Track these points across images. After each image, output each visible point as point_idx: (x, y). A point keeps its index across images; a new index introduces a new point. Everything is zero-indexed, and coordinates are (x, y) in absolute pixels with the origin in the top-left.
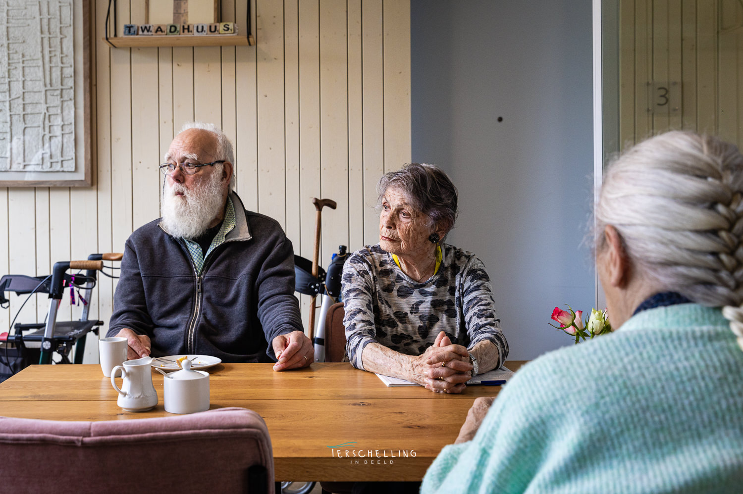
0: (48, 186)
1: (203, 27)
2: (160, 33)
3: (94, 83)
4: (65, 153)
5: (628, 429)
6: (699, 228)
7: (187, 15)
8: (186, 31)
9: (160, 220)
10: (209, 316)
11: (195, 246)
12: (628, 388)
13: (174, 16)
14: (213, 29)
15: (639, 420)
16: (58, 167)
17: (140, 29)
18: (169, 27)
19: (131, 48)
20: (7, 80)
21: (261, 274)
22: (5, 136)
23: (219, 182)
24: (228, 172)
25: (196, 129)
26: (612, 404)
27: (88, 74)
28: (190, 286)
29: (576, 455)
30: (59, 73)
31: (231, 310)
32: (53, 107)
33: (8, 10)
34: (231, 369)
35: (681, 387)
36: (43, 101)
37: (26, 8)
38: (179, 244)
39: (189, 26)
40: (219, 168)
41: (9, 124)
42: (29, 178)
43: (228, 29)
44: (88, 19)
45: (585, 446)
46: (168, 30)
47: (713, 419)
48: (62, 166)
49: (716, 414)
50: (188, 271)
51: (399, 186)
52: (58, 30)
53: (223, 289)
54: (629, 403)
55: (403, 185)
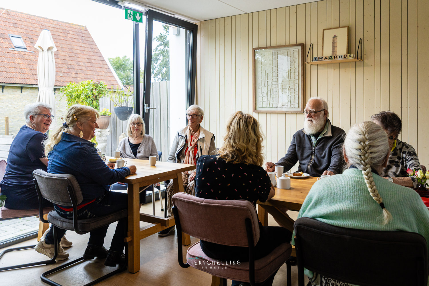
0: (290, 113)
1: (342, 56)
2: (326, 59)
3: (305, 77)
4: (295, 101)
5: (326, 198)
6: (357, 148)
7: (337, 52)
8: (335, 58)
9: (303, 129)
10: (316, 161)
11: (314, 138)
12: (329, 188)
13: (332, 53)
14: (345, 57)
15: (329, 196)
16: (292, 106)
17: (319, 58)
18: (329, 57)
19: (317, 65)
20: (277, 77)
21: (332, 148)
22: (276, 96)
23: (323, 117)
24: (326, 113)
25: (314, 99)
26: (325, 191)
27: (302, 75)
28: (311, 151)
29: (315, 203)
30: (293, 74)
31: (323, 159)
32: (292, 86)
33: (277, 55)
34: (312, 178)
35: (340, 189)
36: (288, 84)
37: (283, 54)
38: (309, 137)
39: (336, 56)
40: (323, 112)
41: (277, 92)
42: (284, 110)
43: (351, 56)
44: (302, 56)
45: (317, 200)
46: (329, 58)
47: (345, 198)
48: (294, 106)
49: (346, 197)
50: (310, 146)
51: (376, 119)
52: (293, 60)
53: (321, 152)
54: (328, 192)
55: (377, 119)
